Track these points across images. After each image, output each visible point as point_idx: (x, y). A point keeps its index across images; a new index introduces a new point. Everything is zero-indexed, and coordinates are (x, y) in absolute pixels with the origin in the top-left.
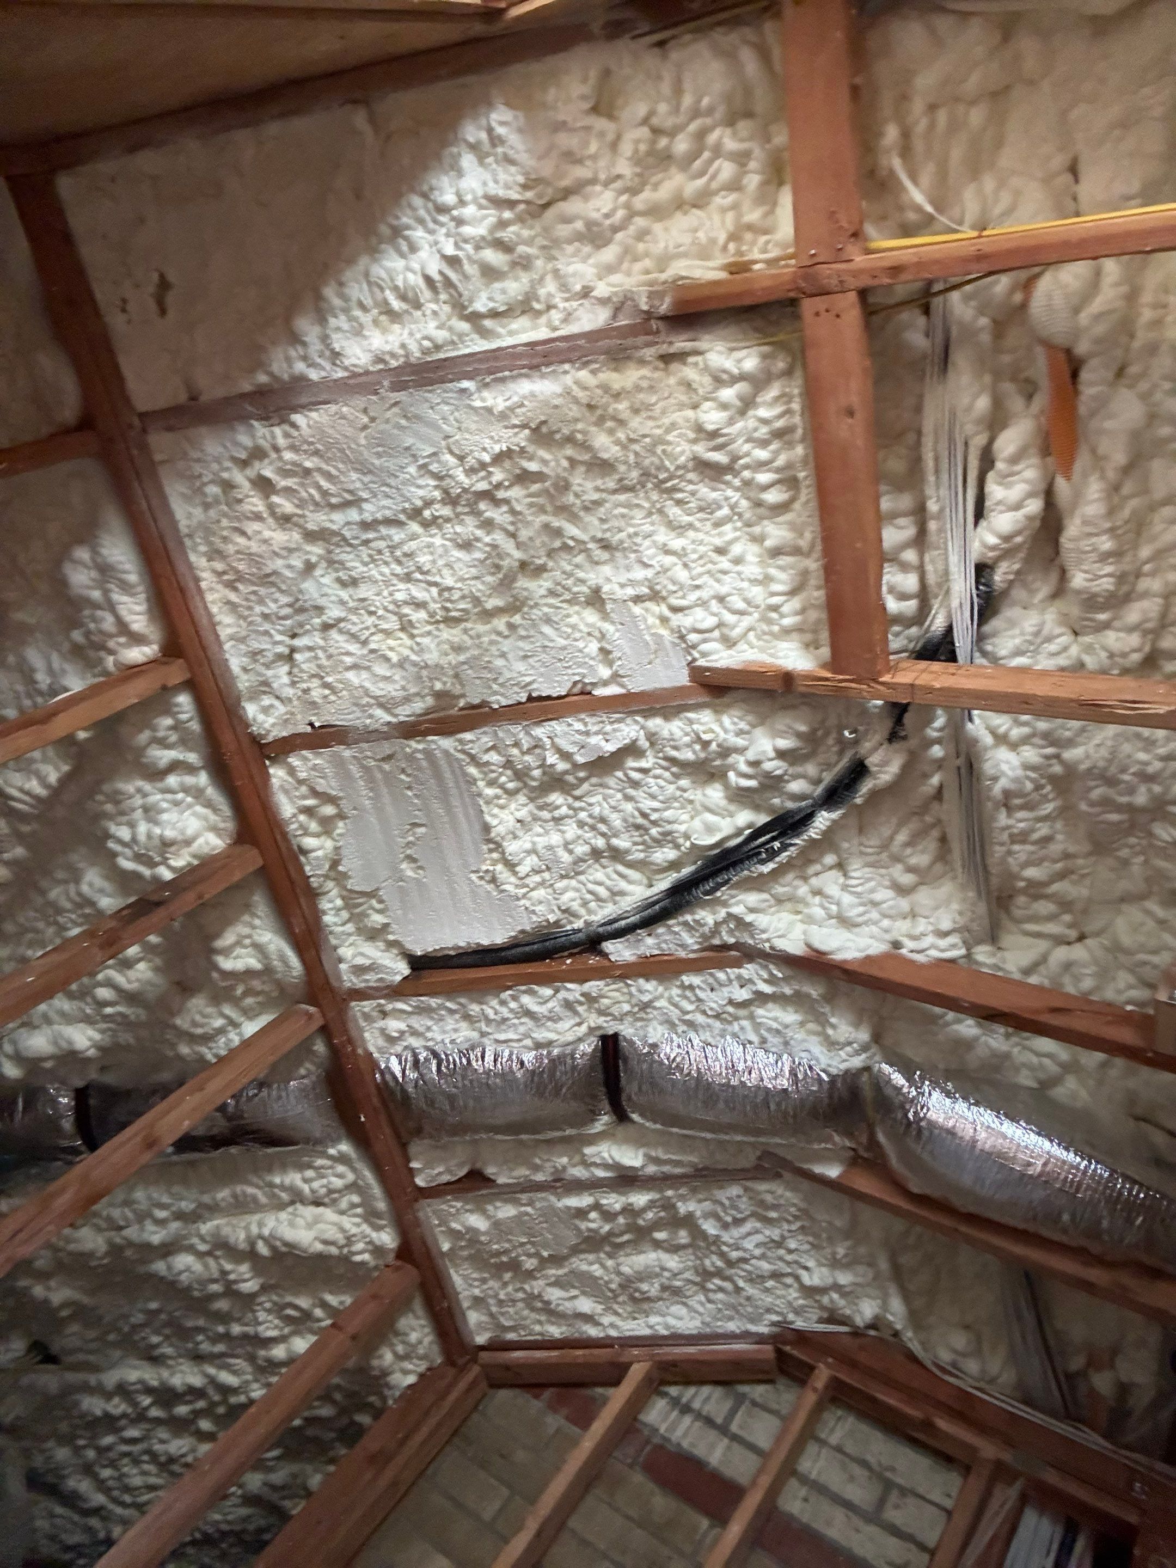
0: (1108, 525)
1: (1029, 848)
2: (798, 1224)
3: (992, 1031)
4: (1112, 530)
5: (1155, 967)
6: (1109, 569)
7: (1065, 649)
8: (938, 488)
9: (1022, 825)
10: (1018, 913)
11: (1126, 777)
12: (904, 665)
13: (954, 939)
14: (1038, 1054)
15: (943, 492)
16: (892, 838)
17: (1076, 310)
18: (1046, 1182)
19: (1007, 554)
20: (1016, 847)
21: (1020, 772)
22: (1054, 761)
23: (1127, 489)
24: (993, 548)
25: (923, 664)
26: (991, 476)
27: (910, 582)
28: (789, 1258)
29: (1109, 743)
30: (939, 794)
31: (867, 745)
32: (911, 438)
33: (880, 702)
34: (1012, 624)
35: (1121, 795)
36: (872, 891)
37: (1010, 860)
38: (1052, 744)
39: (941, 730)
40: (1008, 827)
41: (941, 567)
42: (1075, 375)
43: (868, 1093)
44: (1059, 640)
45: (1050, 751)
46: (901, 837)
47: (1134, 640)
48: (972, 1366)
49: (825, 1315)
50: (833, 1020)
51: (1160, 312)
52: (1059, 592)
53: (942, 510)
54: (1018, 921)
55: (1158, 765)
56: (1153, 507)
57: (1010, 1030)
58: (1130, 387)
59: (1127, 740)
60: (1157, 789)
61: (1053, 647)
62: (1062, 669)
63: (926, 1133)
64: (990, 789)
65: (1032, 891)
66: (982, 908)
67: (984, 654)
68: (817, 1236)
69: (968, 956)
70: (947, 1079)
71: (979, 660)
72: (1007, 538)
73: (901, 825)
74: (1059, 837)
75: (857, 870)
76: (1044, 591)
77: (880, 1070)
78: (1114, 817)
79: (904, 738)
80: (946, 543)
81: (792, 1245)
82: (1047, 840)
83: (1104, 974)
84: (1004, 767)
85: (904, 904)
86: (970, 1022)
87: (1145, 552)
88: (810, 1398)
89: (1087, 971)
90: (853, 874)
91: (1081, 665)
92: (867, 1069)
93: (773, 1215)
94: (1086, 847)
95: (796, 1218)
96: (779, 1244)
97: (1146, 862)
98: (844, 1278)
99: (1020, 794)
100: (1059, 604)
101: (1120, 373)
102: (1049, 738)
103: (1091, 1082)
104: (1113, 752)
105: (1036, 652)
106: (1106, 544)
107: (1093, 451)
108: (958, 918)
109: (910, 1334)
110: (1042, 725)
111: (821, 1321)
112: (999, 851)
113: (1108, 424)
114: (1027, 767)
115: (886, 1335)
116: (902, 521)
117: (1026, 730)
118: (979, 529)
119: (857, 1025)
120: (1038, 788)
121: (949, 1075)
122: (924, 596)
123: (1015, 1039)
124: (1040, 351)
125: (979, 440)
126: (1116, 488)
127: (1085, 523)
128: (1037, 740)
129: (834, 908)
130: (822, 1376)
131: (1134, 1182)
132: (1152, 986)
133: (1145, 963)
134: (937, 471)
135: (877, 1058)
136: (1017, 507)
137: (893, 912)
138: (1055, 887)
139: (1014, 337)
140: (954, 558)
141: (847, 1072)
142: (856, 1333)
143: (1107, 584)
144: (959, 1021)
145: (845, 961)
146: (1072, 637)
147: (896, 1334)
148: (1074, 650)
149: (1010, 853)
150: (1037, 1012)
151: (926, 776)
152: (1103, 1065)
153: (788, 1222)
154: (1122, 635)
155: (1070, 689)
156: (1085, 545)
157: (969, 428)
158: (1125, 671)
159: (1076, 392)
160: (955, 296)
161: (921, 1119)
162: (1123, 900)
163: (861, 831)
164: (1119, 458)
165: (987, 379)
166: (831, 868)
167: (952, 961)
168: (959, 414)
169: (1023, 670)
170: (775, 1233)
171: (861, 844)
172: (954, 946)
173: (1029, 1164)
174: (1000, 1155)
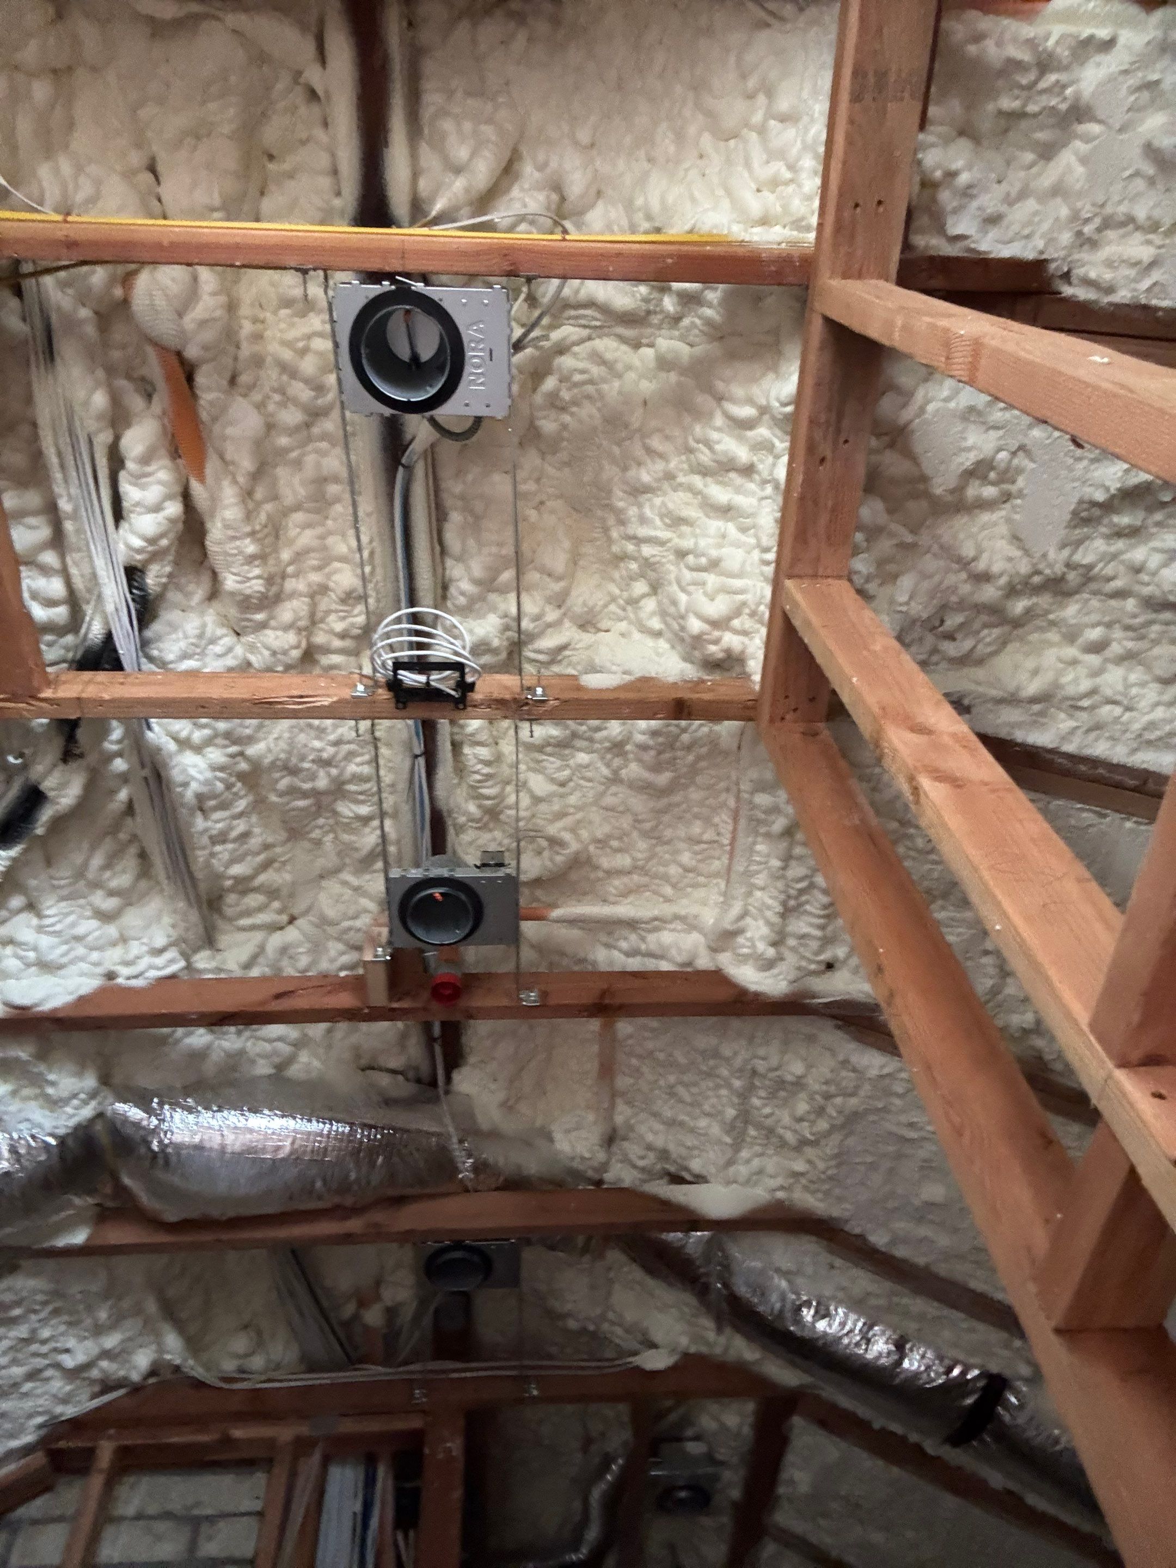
0: (248, 529)
1: (230, 846)
2: (50, 1308)
3: (225, 1033)
4: (252, 534)
5: (359, 930)
6: (257, 571)
7: (230, 650)
8: (67, 488)
9: (220, 826)
10: (229, 911)
11: (306, 765)
12: (63, 678)
13: (171, 954)
14: (270, 1041)
15: (74, 491)
16: (85, 865)
17: (180, 315)
18: (297, 1158)
19: (155, 556)
20: (218, 848)
21: (209, 775)
22: (239, 759)
23: (259, 494)
24: (139, 551)
25: (87, 675)
26: (122, 475)
27: (56, 587)
28: (44, 1349)
29: (286, 735)
30: (130, 809)
31: (38, 769)
32: (25, 429)
33: (45, 721)
34: (174, 627)
35: (304, 782)
36: (73, 925)
37: (214, 861)
38: (234, 743)
39: (119, 742)
40: (206, 830)
41: (87, 571)
42: (190, 378)
43: (104, 1139)
44: (222, 642)
45: (233, 749)
46: (97, 860)
47: (291, 638)
48: (257, 1362)
49: (97, 1389)
50: (52, 1077)
51: (259, 326)
52: (214, 594)
53: (76, 510)
54: (231, 920)
55: (331, 750)
56: (286, 512)
57: (241, 1027)
58: (245, 396)
59: (302, 730)
60: (334, 771)
61: (218, 649)
62: (230, 670)
63: (174, 1159)
64: (182, 795)
65: (240, 887)
66: (194, 916)
67: (151, 659)
68: (71, 1313)
69: (189, 967)
70: (187, 1095)
71: (147, 666)
72: (152, 541)
73: (93, 848)
74: (257, 830)
75: (53, 908)
76: (199, 593)
77: (115, 1112)
78: (301, 803)
79: (81, 756)
80: (88, 545)
81: (46, 1333)
82: (245, 835)
83: (317, 948)
84: (193, 772)
85: (112, 930)
86: (201, 1031)
87: (286, 555)
88: (96, 1482)
89: (301, 950)
90: (48, 912)
91: (249, 664)
92: (100, 1115)
93: (17, 1312)
94: (283, 835)
95: (45, 1303)
96: (27, 1341)
97: (336, 838)
98: (111, 1341)
99: (215, 796)
100: (216, 604)
101: (233, 381)
102: (230, 737)
103: (321, 1051)
104: (291, 742)
105: (203, 654)
106: (251, 548)
107: (222, 457)
108: (170, 930)
109: (191, 1362)
110: (222, 725)
111: (94, 1396)
112: (201, 856)
113: (230, 431)
114: (214, 768)
115: (169, 1376)
116: (32, 521)
117: (207, 732)
118: (121, 531)
119: (79, 1074)
120: (229, 787)
121: (188, 1091)
122: (73, 601)
123: (247, 1034)
124: (151, 351)
125: (103, 439)
126: (248, 494)
127: (227, 527)
128: (220, 741)
129: (32, 955)
130: (106, 1452)
131: (370, 1127)
132: (358, 948)
133: (350, 929)
134: (62, 466)
135: (111, 1099)
136: (157, 508)
137: (101, 942)
138: (262, 878)
139: (119, 333)
140: (100, 563)
141: (78, 1128)
142: (136, 1389)
143: (257, 586)
144: (188, 1035)
145: (55, 1010)
146: (235, 638)
147: (177, 1369)
148: (239, 650)
149: (213, 855)
150: (264, 1003)
151: (113, 792)
152: (329, 1031)
153: (35, 1312)
154: (279, 633)
155: (241, 690)
156: (231, 547)
157: (92, 425)
158: (288, 668)
159: (195, 396)
160: (48, 281)
161: (167, 1146)
162: (322, 877)
163: (49, 862)
164: (247, 464)
165: (100, 374)
166: (20, 911)
167: (173, 977)
168: (77, 408)
169: (193, 674)
170: (22, 1331)
171: (52, 878)
172: (172, 961)
173: (278, 1148)
174: (251, 1150)
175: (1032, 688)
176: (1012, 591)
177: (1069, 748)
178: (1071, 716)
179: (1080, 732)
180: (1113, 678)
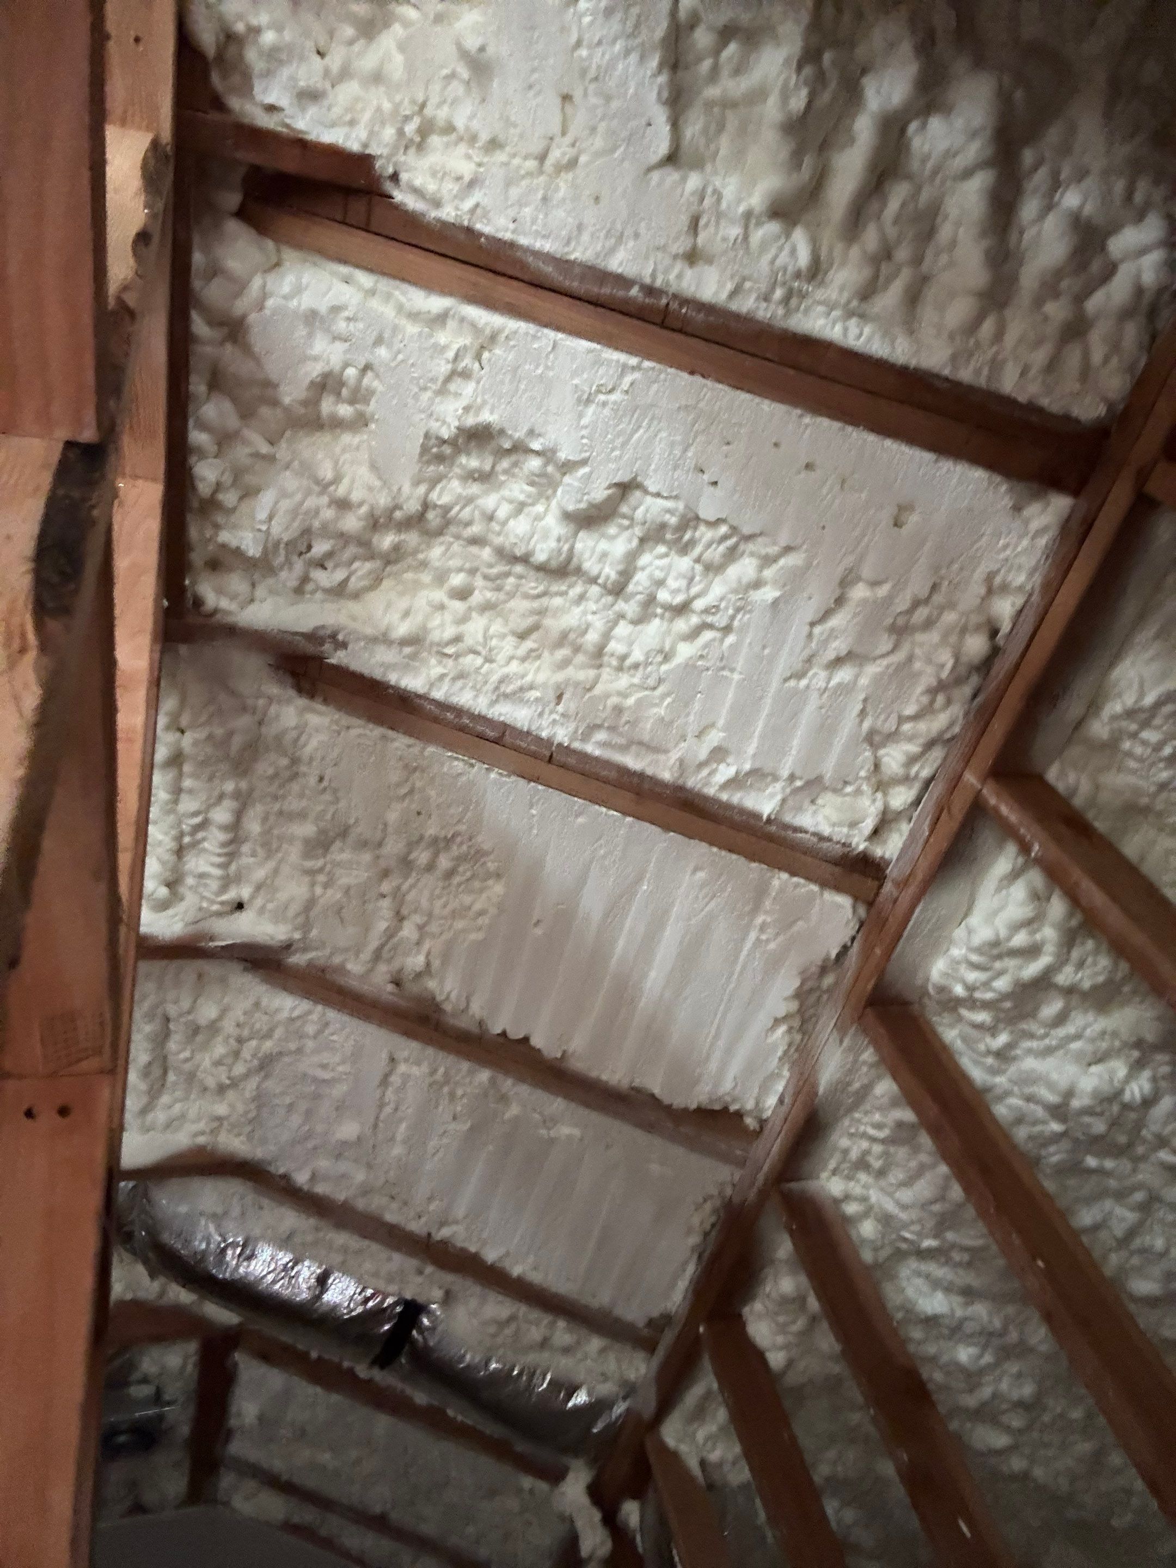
175: (402, 629)
176: (376, 523)
177: (438, 694)
178: (440, 663)
179: (447, 679)
180: (475, 628)
